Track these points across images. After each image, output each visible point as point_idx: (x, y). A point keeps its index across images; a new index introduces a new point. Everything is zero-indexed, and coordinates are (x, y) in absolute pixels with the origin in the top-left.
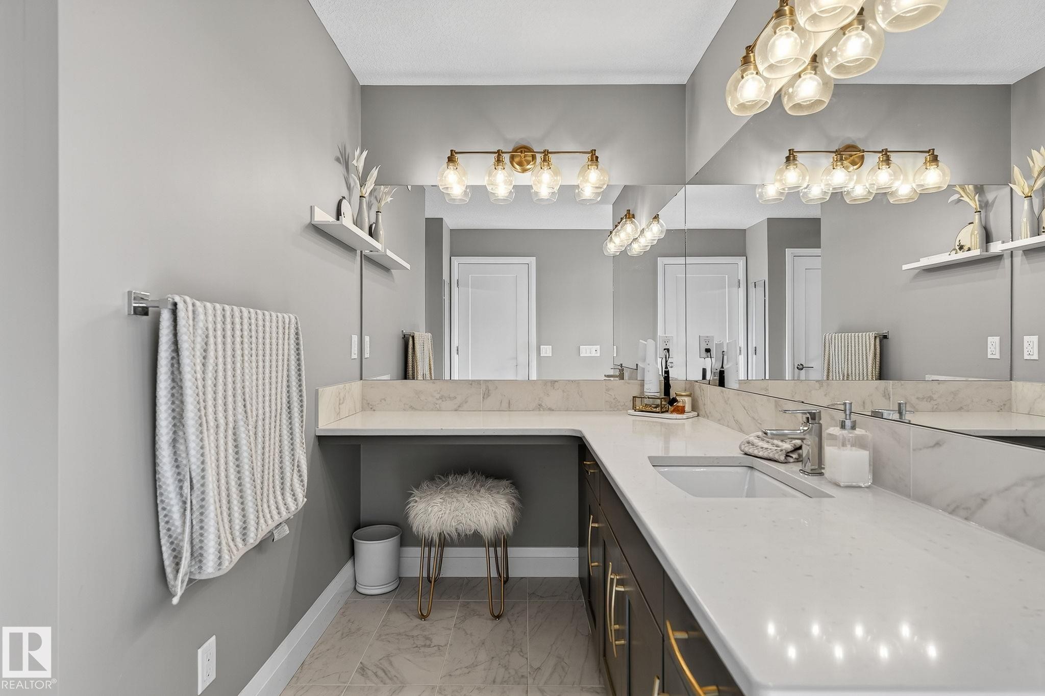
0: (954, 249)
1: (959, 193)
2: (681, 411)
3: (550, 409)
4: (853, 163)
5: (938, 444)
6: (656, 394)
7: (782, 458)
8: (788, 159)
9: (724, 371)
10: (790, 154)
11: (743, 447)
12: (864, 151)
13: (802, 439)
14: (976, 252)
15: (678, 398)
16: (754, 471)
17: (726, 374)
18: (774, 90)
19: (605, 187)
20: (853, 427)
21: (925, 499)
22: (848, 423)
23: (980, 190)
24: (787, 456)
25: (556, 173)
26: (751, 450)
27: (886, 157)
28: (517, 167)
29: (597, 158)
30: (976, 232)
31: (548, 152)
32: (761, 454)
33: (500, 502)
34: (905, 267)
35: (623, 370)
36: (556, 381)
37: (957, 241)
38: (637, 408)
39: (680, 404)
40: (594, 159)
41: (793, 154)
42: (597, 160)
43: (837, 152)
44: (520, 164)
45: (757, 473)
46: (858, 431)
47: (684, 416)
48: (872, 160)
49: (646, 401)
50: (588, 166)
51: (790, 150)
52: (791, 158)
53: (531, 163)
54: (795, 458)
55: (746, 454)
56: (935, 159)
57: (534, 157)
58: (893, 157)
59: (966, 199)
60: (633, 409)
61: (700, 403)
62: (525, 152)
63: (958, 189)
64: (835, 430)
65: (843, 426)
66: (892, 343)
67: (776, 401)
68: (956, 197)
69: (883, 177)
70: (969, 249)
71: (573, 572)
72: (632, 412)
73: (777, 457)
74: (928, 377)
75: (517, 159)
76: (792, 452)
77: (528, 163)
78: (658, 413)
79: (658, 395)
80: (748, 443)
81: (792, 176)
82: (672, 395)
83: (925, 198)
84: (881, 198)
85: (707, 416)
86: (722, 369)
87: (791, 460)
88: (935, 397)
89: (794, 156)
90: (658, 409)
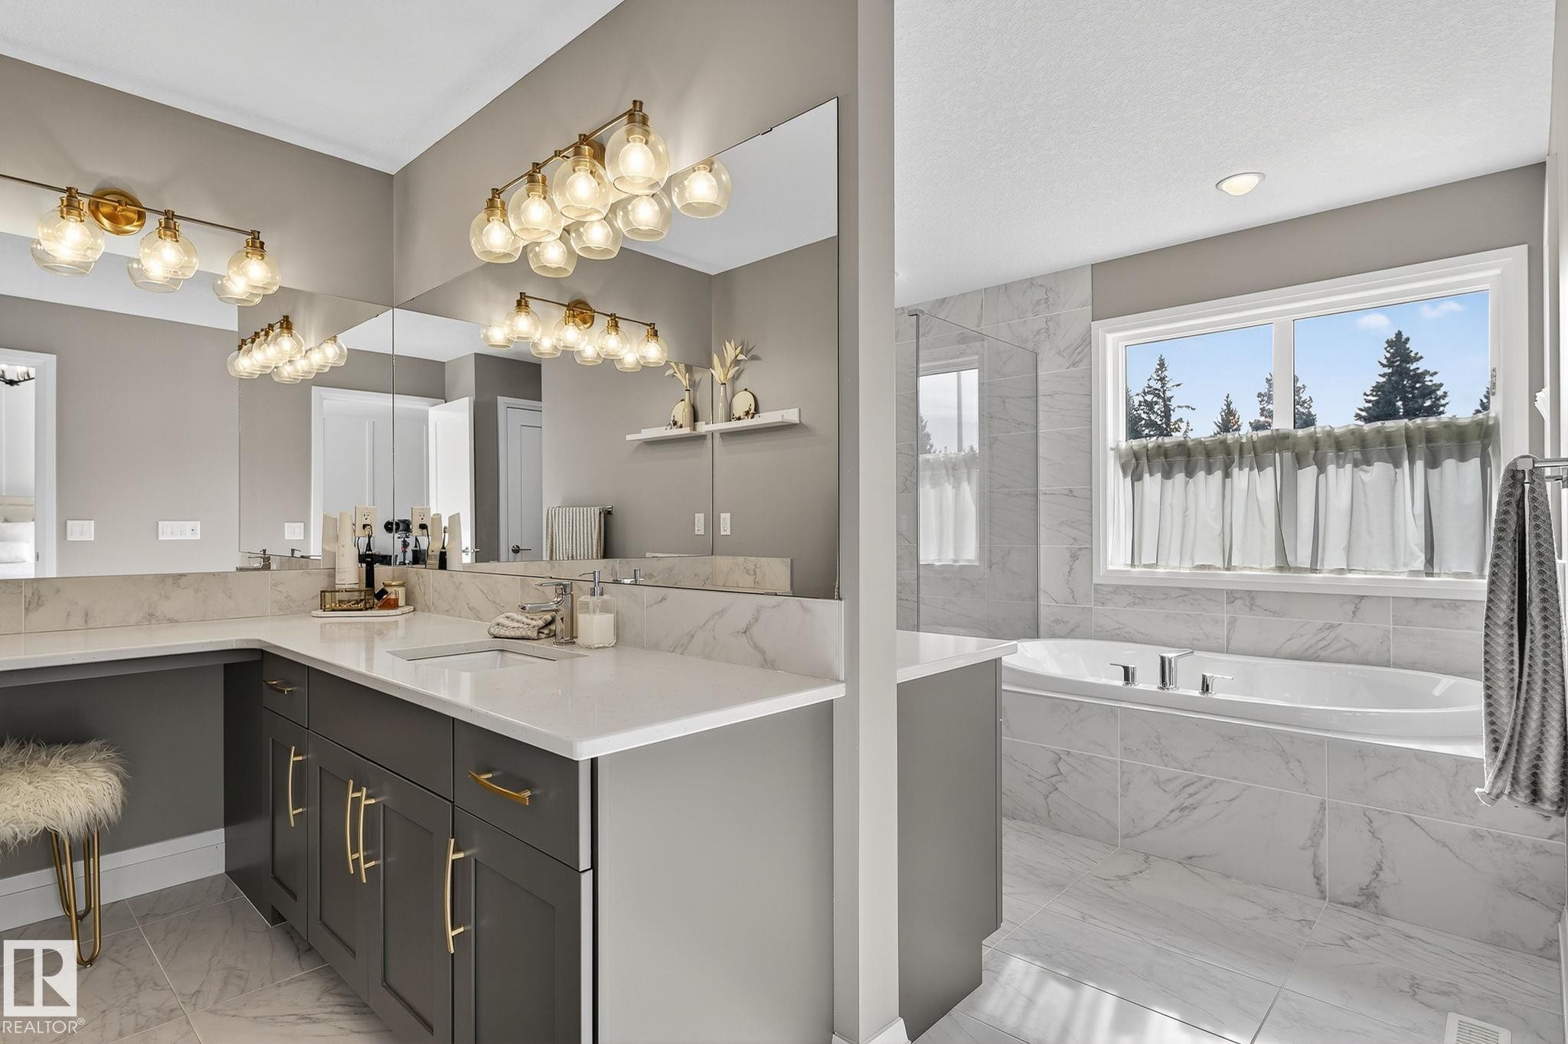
0: (670, 424)
1: (672, 367)
2: (393, 605)
3: (171, 621)
4: (584, 322)
5: (663, 599)
6: (354, 586)
7: (535, 634)
8: (519, 303)
9: (445, 553)
10: (521, 298)
11: (492, 630)
12: (595, 312)
13: (556, 611)
14: (686, 431)
15: (388, 590)
16: (505, 654)
17: (448, 557)
18: (522, 244)
19: (276, 288)
20: (602, 594)
21: (656, 647)
22: (598, 590)
23: (689, 369)
24: (539, 632)
25: (189, 250)
26: (503, 632)
27: (614, 322)
28: (105, 222)
29: (262, 244)
30: (686, 410)
31: (173, 215)
32: (513, 634)
33: (95, 774)
34: (629, 437)
35: (269, 559)
36: (182, 575)
37: (672, 416)
38: (328, 606)
39: (393, 596)
40: (257, 245)
41: (524, 299)
42: (262, 247)
43: (569, 307)
44: (112, 218)
45: (509, 655)
46: (605, 597)
47: (398, 611)
48: (601, 322)
49: (339, 596)
50: (247, 253)
51: (521, 293)
52: (522, 303)
53: (135, 223)
54: (547, 634)
55: (495, 637)
56: (656, 334)
57: (141, 216)
58: (621, 323)
59: (678, 375)
60: (321, 608)
61: (418, 593)
62: (126, 204)
63: (673, 364)
64: (585, 598)
65: (593, 594)
66: (617, 519)
67: (522, 580)
68: (670, 372)
69: (612, 343)
70: (681, 427)
71: (217, 866)
72: (320, 613)
73: (530, 634)
74: (648, 555)
75: (105, 210)
76: (543, 628)
77: (129, 222)
78: (361, 610)
79: (356, 587)
80: (498, 625)
81: (523, 324)
82: (378, 587)
83: (646, 371)
84: (607, 365)
85: (427, 609)
86: (443, 550)
87: (543, 636)
88: (655, 574)
89: (526, 302)
90: (360, 606)
